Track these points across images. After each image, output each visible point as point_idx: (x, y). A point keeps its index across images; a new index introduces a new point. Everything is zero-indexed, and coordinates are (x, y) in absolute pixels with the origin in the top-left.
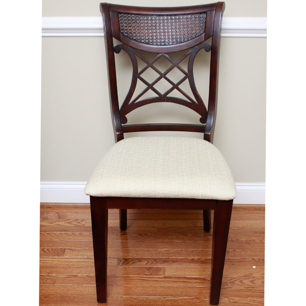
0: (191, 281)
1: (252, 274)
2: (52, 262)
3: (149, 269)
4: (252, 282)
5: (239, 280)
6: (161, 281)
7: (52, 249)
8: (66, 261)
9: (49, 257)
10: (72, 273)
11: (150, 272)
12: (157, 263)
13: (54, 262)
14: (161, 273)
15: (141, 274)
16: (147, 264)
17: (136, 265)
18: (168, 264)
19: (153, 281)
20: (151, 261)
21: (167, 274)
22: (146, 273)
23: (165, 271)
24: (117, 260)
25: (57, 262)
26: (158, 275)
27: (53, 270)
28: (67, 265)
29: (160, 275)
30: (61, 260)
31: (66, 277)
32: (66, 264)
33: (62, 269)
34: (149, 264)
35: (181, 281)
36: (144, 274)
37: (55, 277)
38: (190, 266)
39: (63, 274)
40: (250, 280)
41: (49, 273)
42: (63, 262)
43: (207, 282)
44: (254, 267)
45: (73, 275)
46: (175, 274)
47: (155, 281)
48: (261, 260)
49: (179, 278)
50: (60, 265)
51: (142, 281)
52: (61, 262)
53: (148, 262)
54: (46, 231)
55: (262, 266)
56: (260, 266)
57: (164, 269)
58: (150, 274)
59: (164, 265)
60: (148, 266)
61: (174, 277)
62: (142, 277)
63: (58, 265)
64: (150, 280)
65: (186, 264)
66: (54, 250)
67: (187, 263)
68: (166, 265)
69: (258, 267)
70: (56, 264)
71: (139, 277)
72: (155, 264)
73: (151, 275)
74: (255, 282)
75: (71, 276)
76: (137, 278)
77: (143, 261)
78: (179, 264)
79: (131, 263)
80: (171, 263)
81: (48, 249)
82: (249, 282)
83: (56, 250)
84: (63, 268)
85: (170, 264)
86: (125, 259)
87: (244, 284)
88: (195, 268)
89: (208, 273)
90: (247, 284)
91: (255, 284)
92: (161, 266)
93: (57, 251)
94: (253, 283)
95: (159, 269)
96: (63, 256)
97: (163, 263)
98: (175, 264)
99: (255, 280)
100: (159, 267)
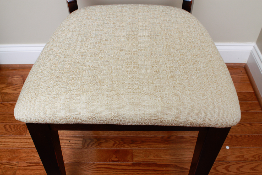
0: (161, 169)
1: (226, 157)
2: (14, 144)
3: (116, 152)
4: (227, 168)
6: (130, 170)
7: (15, 125)
8: (29, 143)
9: (11, 137)
10: (34, 160)
11: (117, 156)
12: (125, 143)
13: (15, 144)
14: (129, 158)
15: (108, 160)
16: (114, 145)
17: (102, 147)
18: (136, 145)
19: (120, 170)
20: (118, 141)
21: (135, 160)
22: (113, 159)
23: (133, 155)
24: (82, 139)
25: (18, 144)
26: (126, 161)
27: (14, 156)
28: (29, 148)
29: (128, 162)
30: (23, 140)
31: (27, 166)
32: (29, 146)
33: (24, 154)
34: (116, 145)
35: (151, 170)
36: (110, 160)
37: (15, 165)
38: (160, 148)
39: (25, 160)
40: (225, 166)
41: (9, 160)
42: (25, 144)
43: (179, 170)
44: (228, 148)
45: (35, 163)
46: (144, 159)
47: (122, 171)
48: (234, 137)
49: (149, 165)
50: (21, 147)
51: (108, 170)
52: (23, 144)
53: (115, 143)
54: (10, 101)
55: (236, 145)
56: (233, 145)
57: (132, 152)
58: (118, 160)
59: (132, 147)
60: (115, 148)
61: (143, 164)
62: (108, 165)
63: (19, 147)
64: (117, 169)
65: (155, 145)
66: (16, 126)
67: (156, 144)
68: (134, 147)
69: (232, 147)
70: (18, 147)
71: (105, 164)
72: (123, 145)
73: (118, 161)
74: (230, 169)
75: (33, 163)
76: (104, 166)
77: (109, 141)
78: (149, 145)
79: (97, 144)
80: (140, 143)
81: (10, 126)
82: (224, 170)
83: (19, 126)
84: (25, 152)
85: (138, 145)
86: (90, 139)
87: (219, 172)
88: (165, 149)
89: (179, 157)
90: (221, 172)
91: (230, 172)
92: (129, 148)
93: (20, 128)
94: (228, 171)
95: (126, 153)
96: (26, 134)
97: (131, 144)
98: (144, 145)
99: (230, 165)
100: (127, 148)
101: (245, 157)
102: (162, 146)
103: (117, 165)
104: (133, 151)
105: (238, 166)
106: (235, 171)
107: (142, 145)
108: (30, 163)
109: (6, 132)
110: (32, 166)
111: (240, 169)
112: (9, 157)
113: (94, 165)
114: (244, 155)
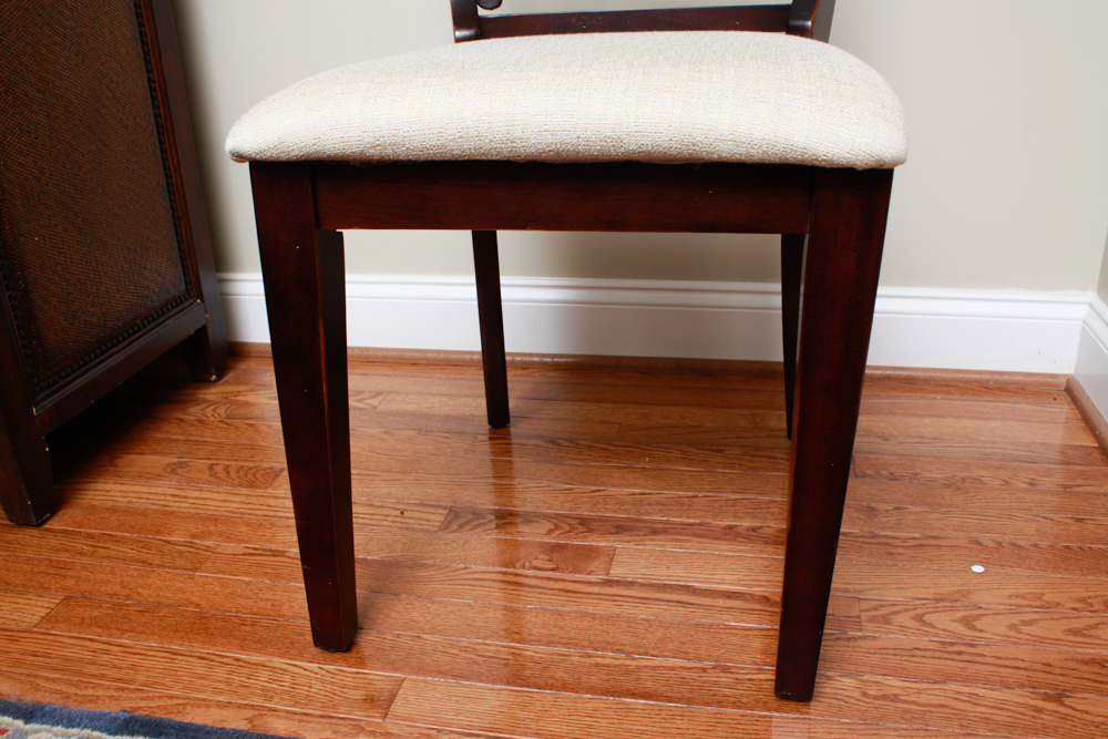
0: (708, 601)
1: (969, 592)
2: (223, 504)
4: (967, 622)
5: (912, 613)
6: (589, 593)
7: (243, 466)
8: (269, 505)
9: (220, 490)
11: (555, 558)
12: (590, 530)
13: (227, 504)
14: (595, 565)
15: (518, 565)
16: (550, 532)
17: (507, 533)
18: (630, 538)
19: (555, 592)
20: (569, 525)
21: (617, 572)
23: (612, 559)
24: (444, 511)
25: (236, 505)
26: (581, 572)
27: (212, 528)
28: (266, 515)
29: (589, 574)
30: (254, 500)
31: (243, 554)
32: (266, 512)
33: (244, 529)
34: (558, 532)
35: (668, 600)
36: (527, 564)
37: (208, 549)
38: (715, 550)
39: (240, 541)
41: (194, 536)
42: (258, 507)
44: (978, 569)
45: (271, 550)
46: (649, 572)
47: (562, 593)
48: (1004, 545)
49: (665, 588)
50: (242, 513)
51: (512, 587)
52: (250, 506)
53: (557, 527)
54: (248, 419)
55: (1011, 566)
56: (1001, 565)
57: (611, 552)
58: (554, 566)
59: (615, 540)
60: (552, 540)
61: (642, 585)
62: (516, 575)
63: (235, 513)
64: (544, 588)
65: (699, 542)
66: (245, 469)
67: (706, 540)
68: (620, 541)
69: (992, 569)
70: (232, 512)
72: (581, 535)
73: (553, 570)
74: (978, 624)
75: (264, 550)
76: (500, 577)
77: (537, 522)
78: (677, 540)
79: (494, 526)
80: (645, 535)
81: (226, 469)
82: (956, 624)
83: (254, 470)
85: (637, 538)
86: (474, 513)
87: (934, 627)
90: (944, 630)
91: (981, 631)
92: (601, 544)
93: (254, 475)
94: (974, 628)
95: (591, 553)
96: (267, 488)
97: (613, 534)
98: (660, 540)
99: (982, 615)
100: (594, 544)
101: (1045, 598)
102: (722, 547)
103: (549, 579)
104: (614, 551)
105: (1016, 619)
106: (1004, 631)
107: (651, 540)
108: (255, 549)
109: (211, 479)
110: (260, 555)
111: (1025, 629)
112: (195, 531)
113: (467, 571)
114: (1042, 595)
